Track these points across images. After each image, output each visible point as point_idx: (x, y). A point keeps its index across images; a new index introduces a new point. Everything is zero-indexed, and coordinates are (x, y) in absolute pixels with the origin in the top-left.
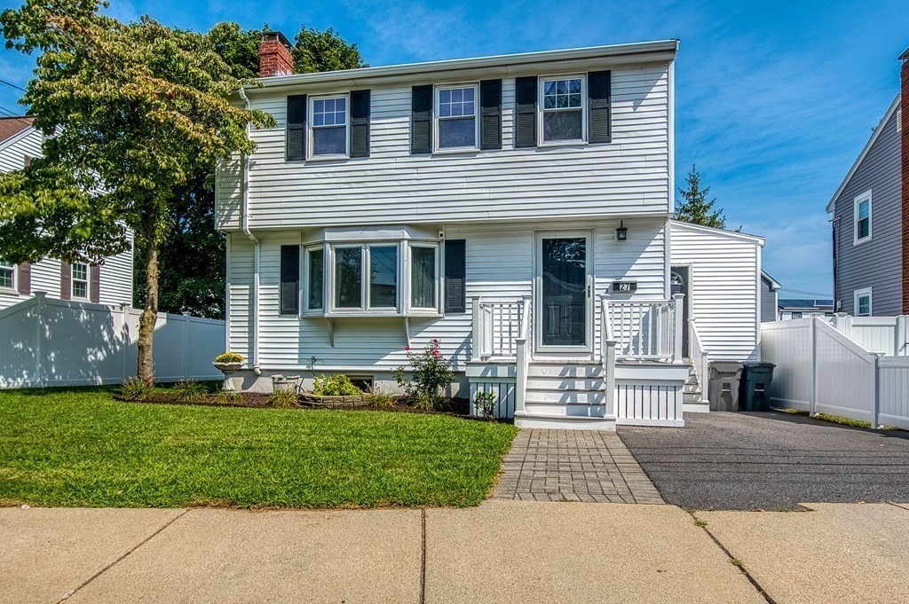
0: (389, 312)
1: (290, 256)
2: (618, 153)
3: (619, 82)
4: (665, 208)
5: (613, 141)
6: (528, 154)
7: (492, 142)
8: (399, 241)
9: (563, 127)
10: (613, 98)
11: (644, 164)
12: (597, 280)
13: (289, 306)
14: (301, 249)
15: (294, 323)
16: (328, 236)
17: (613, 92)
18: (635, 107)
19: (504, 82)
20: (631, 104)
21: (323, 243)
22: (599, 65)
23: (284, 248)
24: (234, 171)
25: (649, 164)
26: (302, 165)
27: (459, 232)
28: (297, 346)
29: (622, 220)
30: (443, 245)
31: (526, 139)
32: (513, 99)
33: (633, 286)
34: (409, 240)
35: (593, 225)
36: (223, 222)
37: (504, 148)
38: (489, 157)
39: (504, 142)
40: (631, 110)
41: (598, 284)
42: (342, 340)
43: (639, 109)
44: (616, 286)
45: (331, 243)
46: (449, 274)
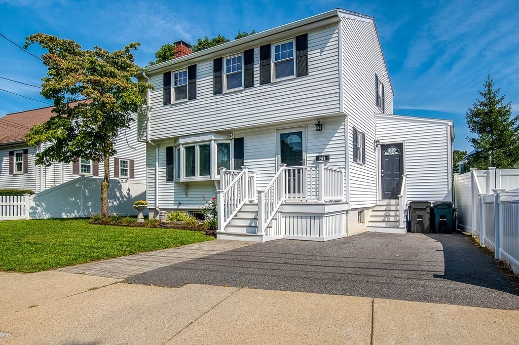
0: (206, 178)
2: (312, 81)
3: (312, 39)
4: (338, 110)
5: (310, 74)
6: (267, 87)
7: (249, 84)
8: (210, 141)
9: (284, 70)
10: (309, 49)
11: (326, 85)
12: (308, 155)
13: (170, 178)
14: (174, 148)
15: (172, 185)
16: (181, 141)
17: (309, 46)
18: (321, 52)
19: (255, 50)
20: (319, 51)
21: (179, 145)
23: (168, 148)
24: (144, 113)
25: (329, 85)
26: (170, 107)
27: (240, 134)
28: (173, 197)
29: (318, 119)
30: (233, 141)
31: (265, 80)
32: (259, 59)
33: (327, 158)
34: (215, 140)
35: (305, 123)
36: (141, 137)
37: (255, 86)
38: (249, 91)
39: (255, 83)
40: (319, 54)
41: (309, 157)
42: (192, 193)
43: (323, 53)
44: (318, 158)
45: (183, 144)
46: (236, 157)
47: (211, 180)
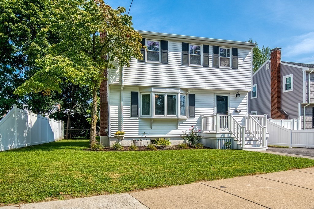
0: (174, 117)
1: (134, 95)
2: (239, 72)
3: (240, 51)
4: (250, 89)
5: (238, 69)
6: (216, 70)
7: (206, 65)
8: (177, 93)
9: (225, 63)
11: (245, 76)
12: (231, 108)
13: (134, 114)
14: (139, 93)
16: (153, 90)
17: (238, 55)
18: (243, 60)
19: (210, 46)
20: (242, 59)
21: (151, 92)
22: (235, 46)
25: (247, 77)
26: (144, 64)
27: (193, 91)
29: (238, 91)
30: (188, 95)
31: (216, 65)
32: (212, 52)
33: (240, 111)
34: (180, 93)
35: (230, 92)
36: (113, 81)
37: (210, 67)
38: (205, 69)
39: (210, 65)
40: (242, 60)
41: (231, 110)
42: (155, 126)
43: (244, 61)
44: (236, 111)
45: (154, 92)
46: (190, 105)
47: (178, 118)
